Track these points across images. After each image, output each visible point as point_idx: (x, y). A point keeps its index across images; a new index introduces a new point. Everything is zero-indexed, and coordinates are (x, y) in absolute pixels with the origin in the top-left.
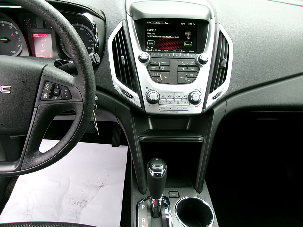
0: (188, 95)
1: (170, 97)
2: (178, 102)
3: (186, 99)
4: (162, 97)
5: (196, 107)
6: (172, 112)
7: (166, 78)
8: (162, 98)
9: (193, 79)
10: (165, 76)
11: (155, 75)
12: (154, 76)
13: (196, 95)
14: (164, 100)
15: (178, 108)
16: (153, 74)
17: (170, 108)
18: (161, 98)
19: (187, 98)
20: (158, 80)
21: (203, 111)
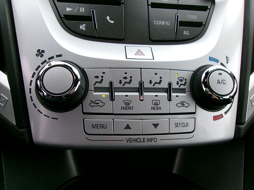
0: (187, 75)
1: (127, 85)
2: (156, 104)
3: (183, 91)
4: (98, 85)
5: (216, 118)
6: (136, 140)
7: (112, 22)
8: (98, 89)
9: (198, 28)
10: (108, 18)
11: (75, 13)
12: (69, 17)
13: (221, 78)
14: (105, 95)
15: (156, 125)
16: (68, 9)
17: (128, 127)
18: (91, 87)
19: (187, 87)
20: (83, 27)
21: (237, 130)
